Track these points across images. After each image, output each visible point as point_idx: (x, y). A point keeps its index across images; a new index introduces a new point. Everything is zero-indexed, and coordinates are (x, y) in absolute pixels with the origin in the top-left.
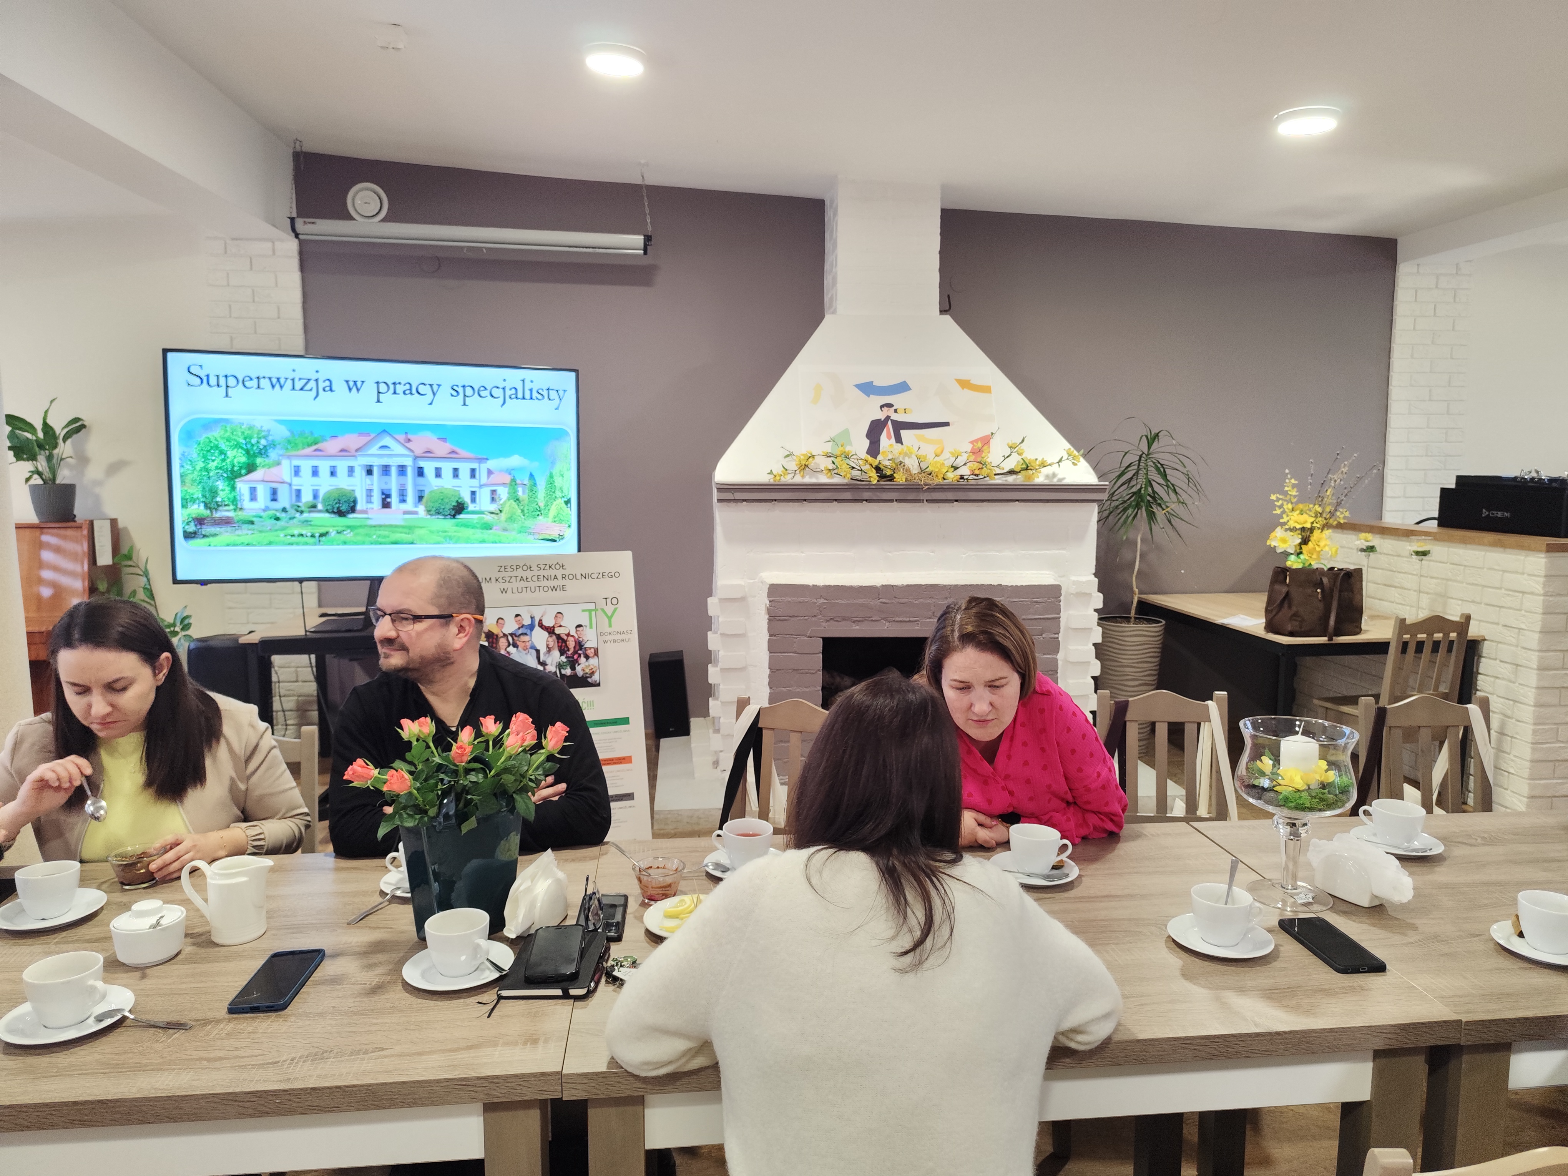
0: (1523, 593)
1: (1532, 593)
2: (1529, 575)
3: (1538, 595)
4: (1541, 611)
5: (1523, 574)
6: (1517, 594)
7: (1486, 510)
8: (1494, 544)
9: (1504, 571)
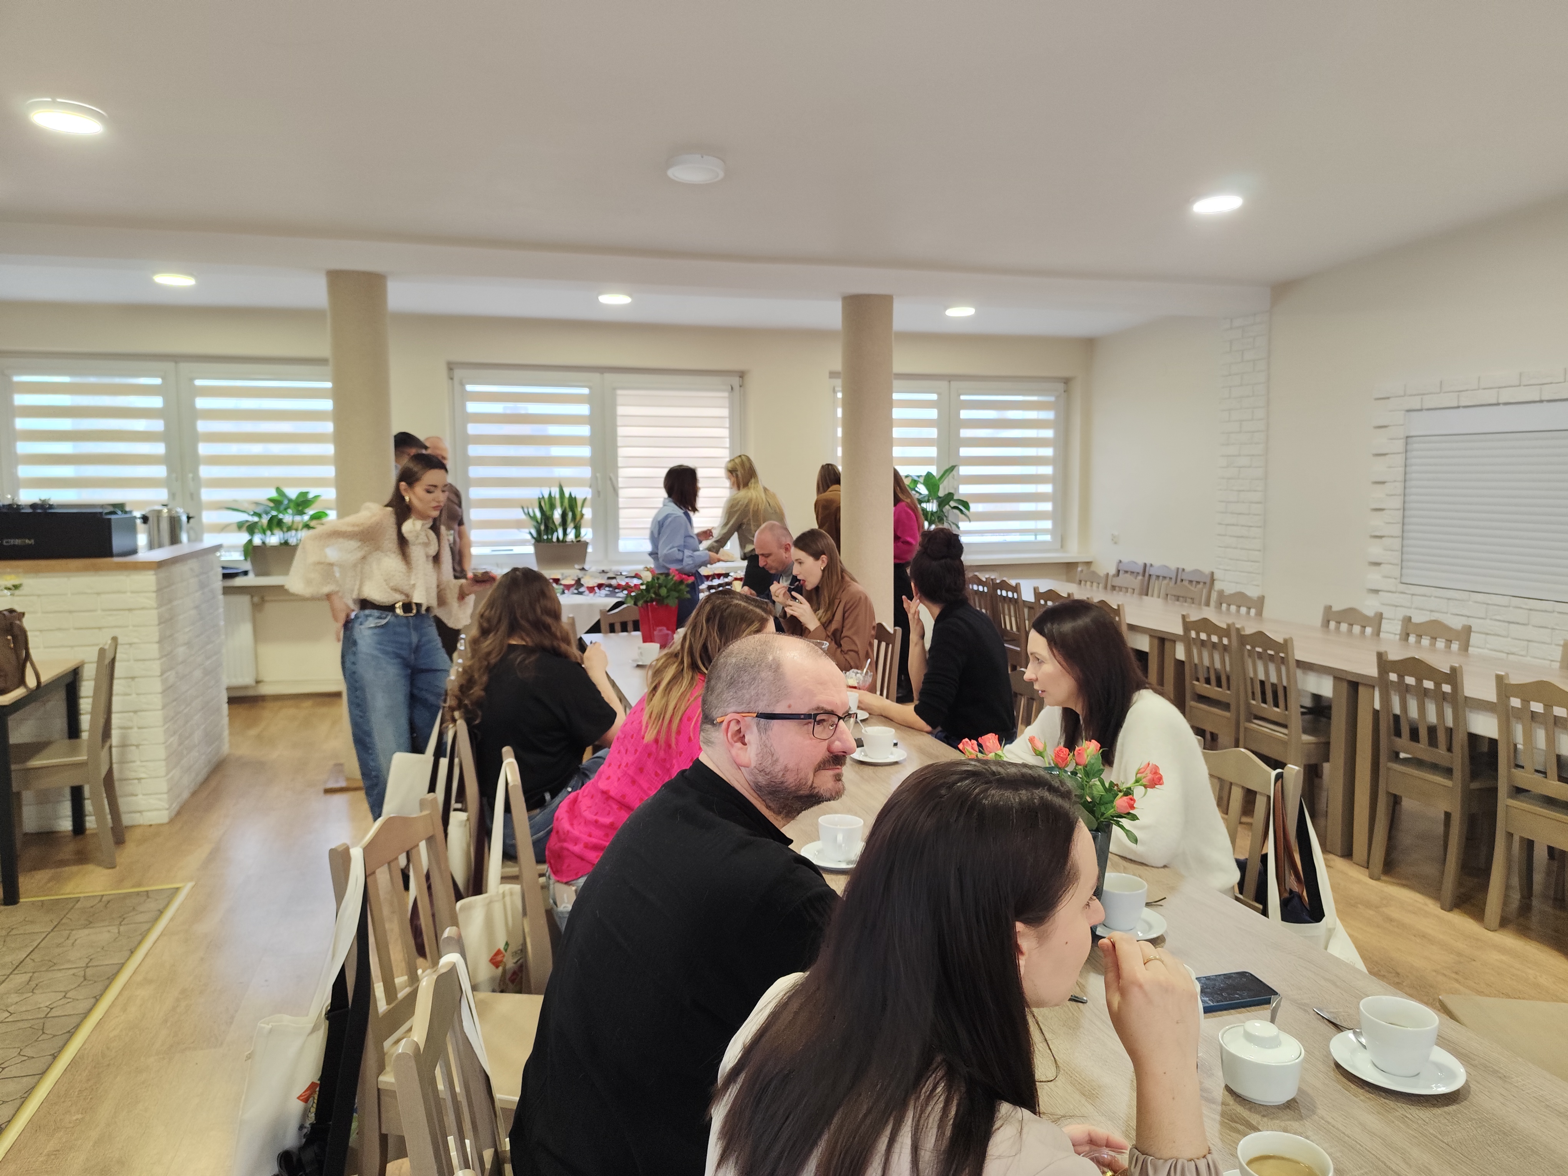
0: (130, 610)
1: (143, 608)
2: (132, 592)
3: (150, 609)
4: (156, 622)
5: (125, 592)
6: (121, 612)
8: (86, 569)
9: (98, 594)
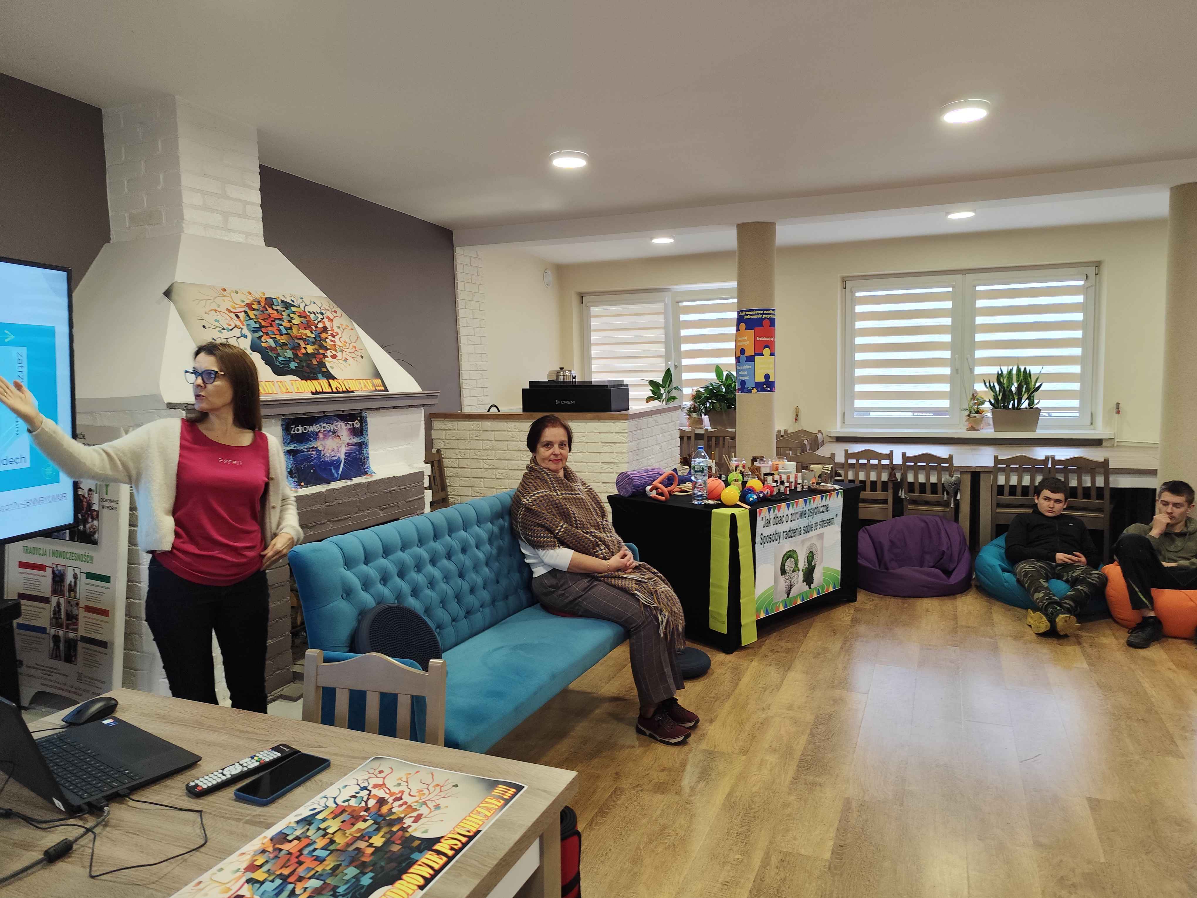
0: (614, 443)
6: (611, 444)
7: (559, 400)
